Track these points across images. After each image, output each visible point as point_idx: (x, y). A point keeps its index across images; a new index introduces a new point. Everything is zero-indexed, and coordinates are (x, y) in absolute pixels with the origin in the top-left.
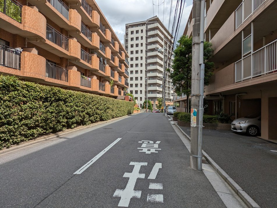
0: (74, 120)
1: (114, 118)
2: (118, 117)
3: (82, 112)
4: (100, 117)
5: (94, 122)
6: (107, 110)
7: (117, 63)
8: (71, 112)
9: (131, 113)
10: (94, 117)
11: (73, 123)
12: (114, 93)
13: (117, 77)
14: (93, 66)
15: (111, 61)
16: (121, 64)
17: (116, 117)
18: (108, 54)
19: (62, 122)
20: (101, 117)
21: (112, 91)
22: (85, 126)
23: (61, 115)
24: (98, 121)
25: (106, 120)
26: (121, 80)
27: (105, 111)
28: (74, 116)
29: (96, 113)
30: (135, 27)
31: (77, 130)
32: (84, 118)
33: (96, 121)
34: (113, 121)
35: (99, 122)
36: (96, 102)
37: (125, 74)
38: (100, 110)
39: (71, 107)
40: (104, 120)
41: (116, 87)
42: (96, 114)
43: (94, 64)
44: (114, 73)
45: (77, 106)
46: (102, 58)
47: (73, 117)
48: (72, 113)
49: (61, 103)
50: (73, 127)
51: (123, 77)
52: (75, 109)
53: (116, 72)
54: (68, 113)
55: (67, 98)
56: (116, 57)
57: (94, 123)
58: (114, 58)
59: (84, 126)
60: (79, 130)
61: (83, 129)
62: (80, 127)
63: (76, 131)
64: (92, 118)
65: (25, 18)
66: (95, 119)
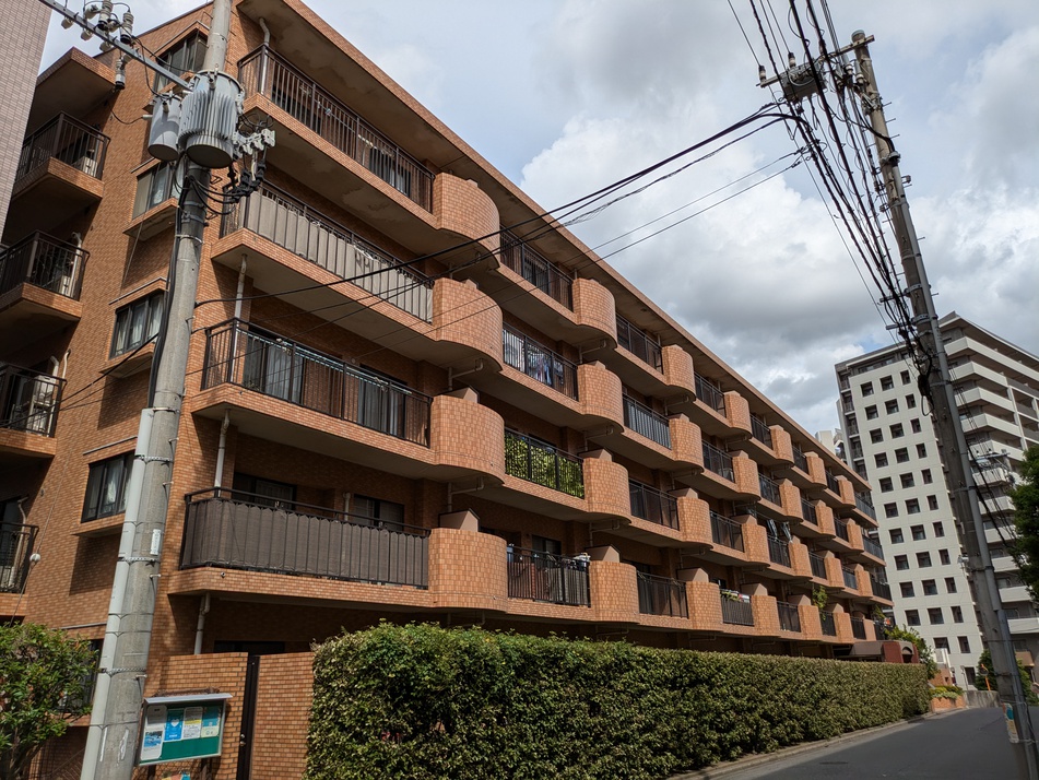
0: (734, 733)
1: (851, 730)
2: (867, 727)
3: (751, 710)
4: (802, 726)
5: (789, 744)
6: (823, 703)
7: (826, 522)
8: (725, 711)
9: (919, 713)
10: (786, 727)
11: (733, 744)
12: (835, 634)
13: (835, 575)
14: (749, 555)
15: (806, 523)
16: (843, 524)
17: (857, 728)
18: (791, 502)
19: (710, 739)
20: (806, 727)
21: (829, 625)
22: (763, 754)
23: (705, 721)
24: (799, 741)
25: (822, 738)
26: (854, 579)
27: (816, 706)
28: (734, 723)
29: (789, 713)
30: (875, 368)
31: (745, 765)
32: (758, 730)
33: (793, 740)
34: (849, 740)
35: (802, 744)
36: (783, 679)
37: (865, 554)
38: (799, 704)
39: (724, 697)
40: (817, 739)
41: (839, 609)
42: (791, 718)
43: (752, 548)
44: (823, 561)
45: (736, 695)
46: (772, 522)
47: (731, 726)
48: (728, 716)
49: (703, 689)
50: (734, 754)
51: (859, 568)
52: (733, 703)
53: (830, 556)
54: (719, 715)
55: (713, 676)
56: (821, 504)
57: (788, 748)
58: (813, 510)
59: (760, 755)
60: (752, 766)
61: (761, 763)
62: (750, 757)
63: (743, 768)
64: (779, 729)
65: (590, 484)
66: (788, 734)
